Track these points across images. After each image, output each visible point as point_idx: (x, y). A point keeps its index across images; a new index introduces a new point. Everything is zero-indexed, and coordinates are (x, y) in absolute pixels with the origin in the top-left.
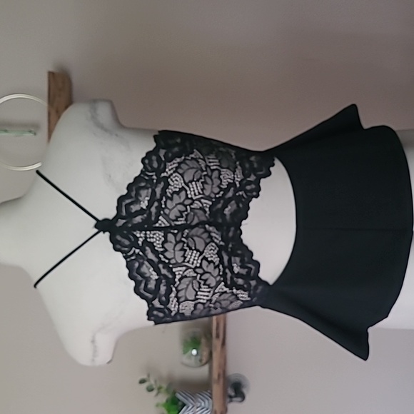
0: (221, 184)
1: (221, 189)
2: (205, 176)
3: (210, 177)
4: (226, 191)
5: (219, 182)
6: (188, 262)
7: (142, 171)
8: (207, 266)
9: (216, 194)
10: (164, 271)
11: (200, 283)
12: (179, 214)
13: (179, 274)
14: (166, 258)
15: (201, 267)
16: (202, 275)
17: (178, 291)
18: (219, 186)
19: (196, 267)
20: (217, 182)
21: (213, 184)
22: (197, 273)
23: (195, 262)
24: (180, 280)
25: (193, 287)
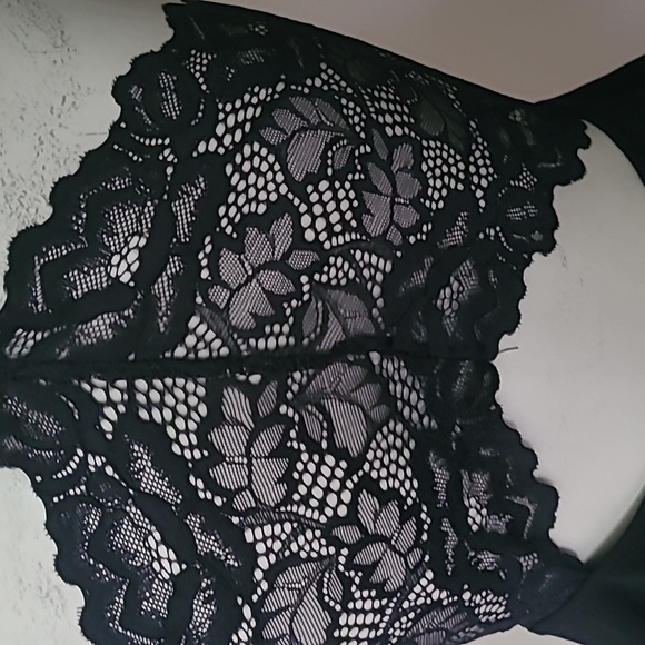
0: (423, 194)
1: (426, 215)
2: (363, 158)
3: (386, 166)
4: (443, 221)
5: (417, 186)
6: (305, 500)
7: (115, 127)
8: (376, 515)
9: (406, 233)
10: (207, 544)
11: (346, 582)
12: (266, 309)
13: (269, 550)
14: (218, 490)
15: (353, 518)
16: (355, 549)
17: (262, 618)
18: (416, 203)
19: (336, 520)
20: (409, 186)
21: (395, 194)
22: (339, 545)
23: (332, 500)
24: (271, 575)
25: (320, 597)
